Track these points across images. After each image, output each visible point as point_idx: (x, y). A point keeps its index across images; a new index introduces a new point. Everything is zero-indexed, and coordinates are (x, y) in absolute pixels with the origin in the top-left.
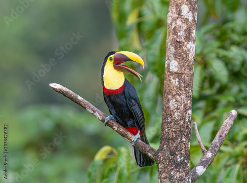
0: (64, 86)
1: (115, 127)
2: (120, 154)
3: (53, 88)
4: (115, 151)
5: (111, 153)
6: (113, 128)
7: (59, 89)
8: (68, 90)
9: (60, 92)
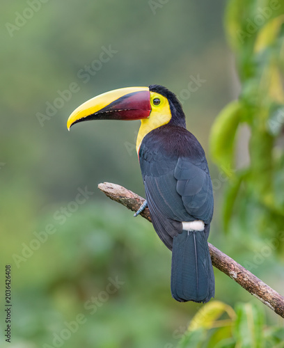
0: (128, 189)
1: (232, 272)
2: (241, 317)
3: (106, 192)
4: (231, 312)
5: (224, 316)
6: (228, 274)
7: (118, 194)
8: (136, 196)
9: (120, 202)
